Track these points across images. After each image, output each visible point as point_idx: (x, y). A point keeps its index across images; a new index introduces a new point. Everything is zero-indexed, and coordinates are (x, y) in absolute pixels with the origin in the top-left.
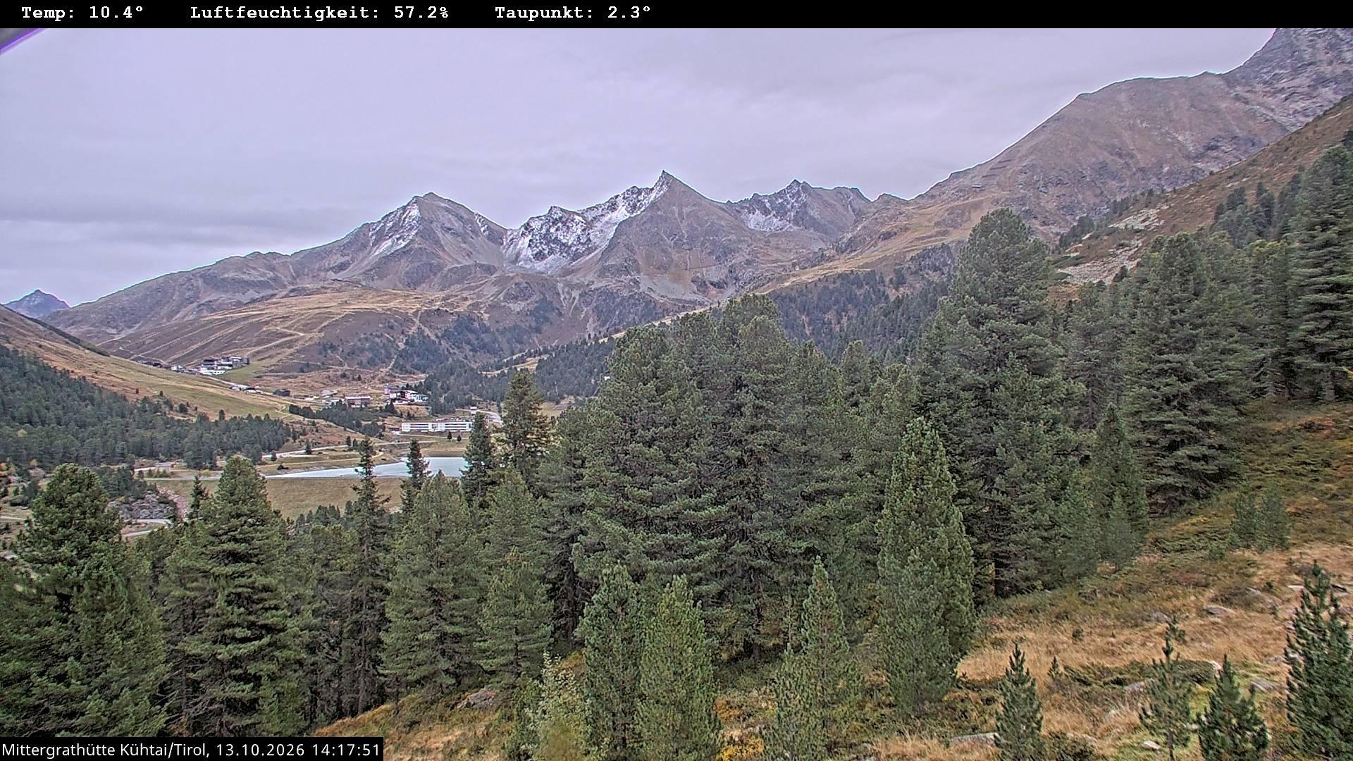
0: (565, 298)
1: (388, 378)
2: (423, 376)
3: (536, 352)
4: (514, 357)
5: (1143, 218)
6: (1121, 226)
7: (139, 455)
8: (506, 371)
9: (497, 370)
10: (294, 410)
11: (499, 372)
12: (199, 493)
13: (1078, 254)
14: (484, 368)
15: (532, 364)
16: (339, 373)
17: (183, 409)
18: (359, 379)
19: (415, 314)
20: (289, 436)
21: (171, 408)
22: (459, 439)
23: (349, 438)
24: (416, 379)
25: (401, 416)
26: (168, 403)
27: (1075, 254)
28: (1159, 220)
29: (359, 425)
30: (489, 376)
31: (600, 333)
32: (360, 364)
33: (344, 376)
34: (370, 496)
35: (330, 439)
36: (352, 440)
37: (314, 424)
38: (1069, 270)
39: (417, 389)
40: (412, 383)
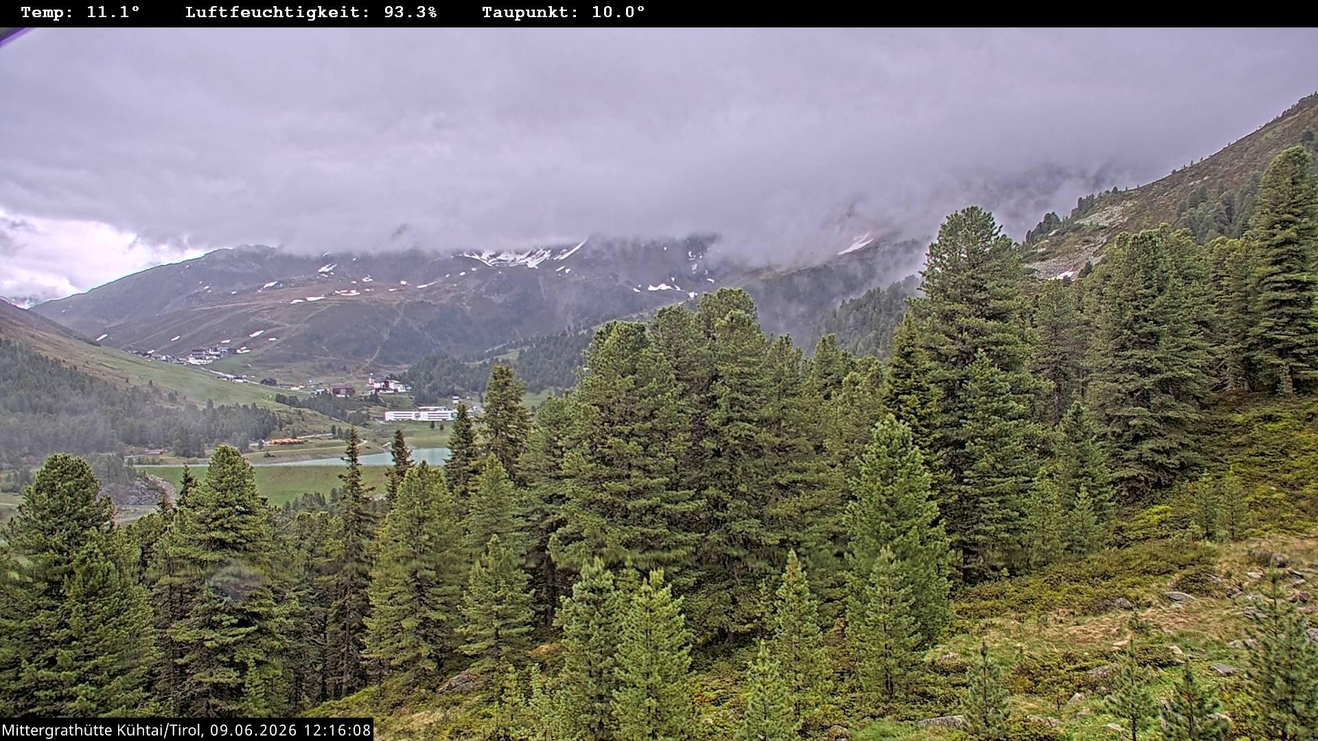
0: (545, 291)
1: (372, 368)
2: (406, 366)
3: (517, 343)
4: (496, 348)
5: (1107, 215)
6: (1087, 222)
7: (129, 442)
8: (488, 362)
9: (479, 360)
10: (280, 399)
11: (481, 362)
12: (188, 480)
13: (1044, 249)
14: (466, 359)
15: (513, 355)
16: (325, 363)
17: (172, 398)
18: (345, 369)
19: (399, 306)
20: (276, 424)
21: (161, 397)
22: (442, 428)
23: (334, 427)
24: (400, 369)
25: (385, 406)
26: (157, 391)
27: (1042, 250)
28: (1124, 217)
29: (344, 414)
30: (471, 367)
31: (580, 324)
32: (345, 354)
33: (329, 366)
34: (355, 484)
35: (317, 427)
36: (337, 428)
37: (300, 413)
38: (1036, 265)
39: (401, 380)
40: (395, 373)
